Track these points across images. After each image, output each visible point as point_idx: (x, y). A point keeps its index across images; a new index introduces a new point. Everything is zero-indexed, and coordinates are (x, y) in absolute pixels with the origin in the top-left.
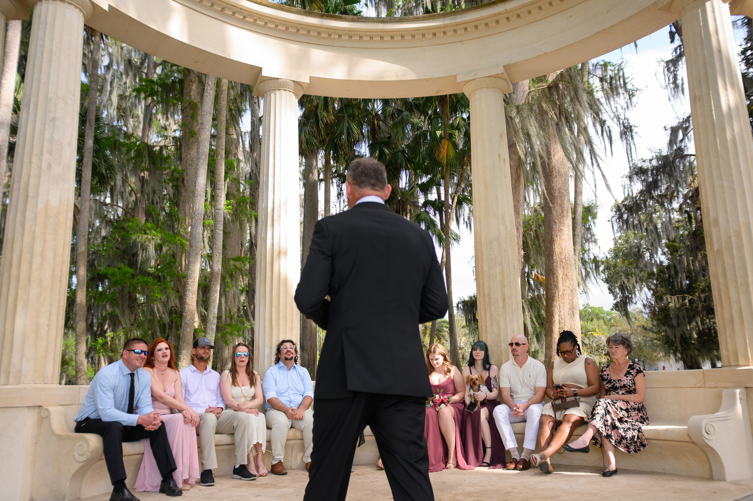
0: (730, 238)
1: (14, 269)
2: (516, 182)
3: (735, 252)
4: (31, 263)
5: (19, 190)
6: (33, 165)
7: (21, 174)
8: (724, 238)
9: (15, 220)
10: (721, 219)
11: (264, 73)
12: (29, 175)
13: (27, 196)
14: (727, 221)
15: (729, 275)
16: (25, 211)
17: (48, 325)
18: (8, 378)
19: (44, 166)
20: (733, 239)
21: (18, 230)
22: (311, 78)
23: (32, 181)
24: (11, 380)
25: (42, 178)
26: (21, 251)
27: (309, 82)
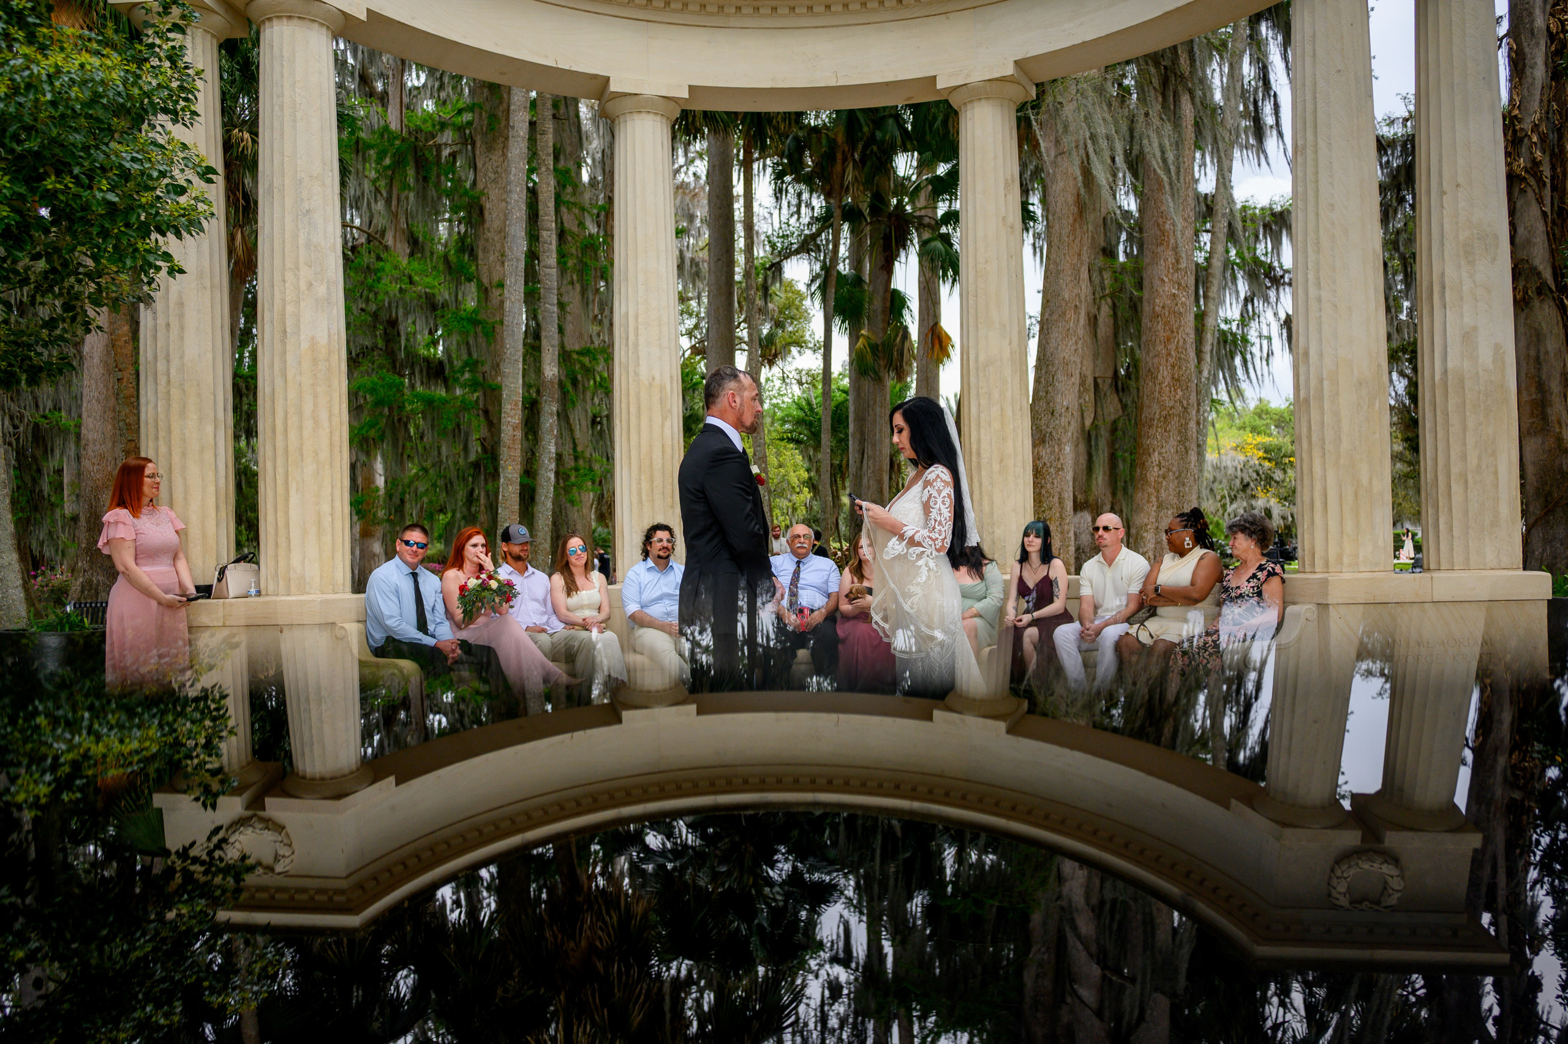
0: (1321, 381)
1: (279, 438)
2: (1075, 220)
3: (1327, 404)
4: (300, 428)
5: (272, 322)
6: (287, 285)
7: (273, 300)
8: (1313, 382)
9: (272, 366)
10: (1313, 352)
11: (614, 87)
12: (284, 300)
13: (285, 332)
14: (1321, 355)
15: (1314, 438)
16: (284, 353)
17: (332, 515)
18: (288, 588)
19: (303, 286)
20: (1326, 383)
21: (279, 382)
22: (691, 88)
23: (289, 309)
24: (293, 589)
25: (303, 304)
26: (286, 413)
27: (687, 96)
